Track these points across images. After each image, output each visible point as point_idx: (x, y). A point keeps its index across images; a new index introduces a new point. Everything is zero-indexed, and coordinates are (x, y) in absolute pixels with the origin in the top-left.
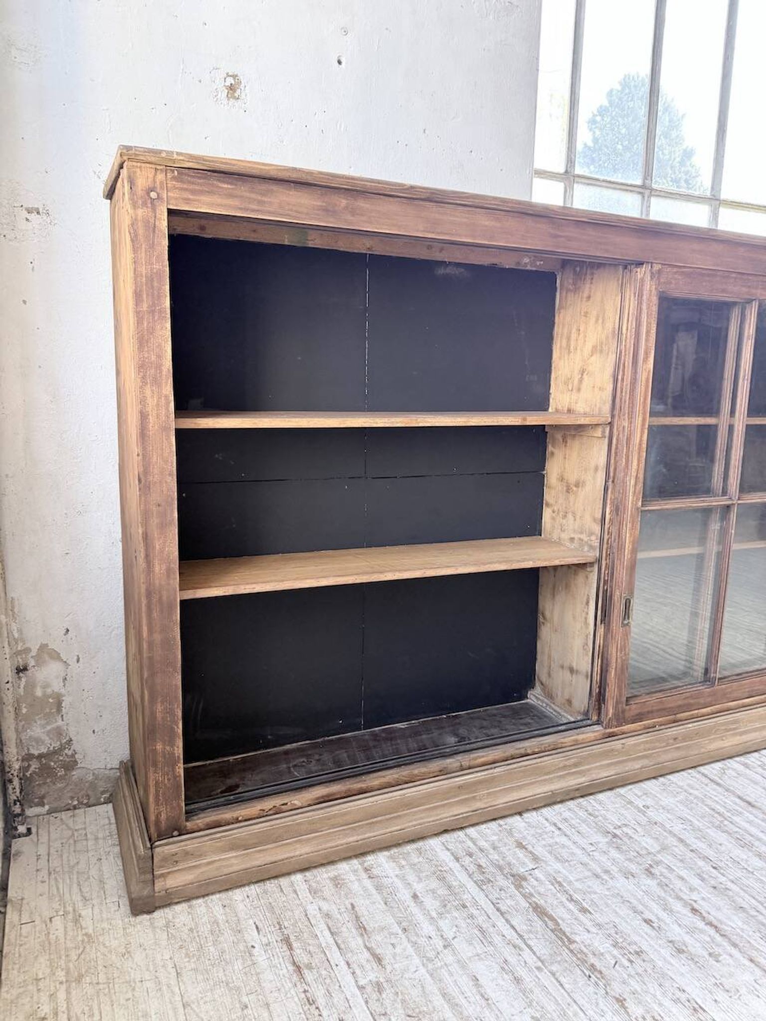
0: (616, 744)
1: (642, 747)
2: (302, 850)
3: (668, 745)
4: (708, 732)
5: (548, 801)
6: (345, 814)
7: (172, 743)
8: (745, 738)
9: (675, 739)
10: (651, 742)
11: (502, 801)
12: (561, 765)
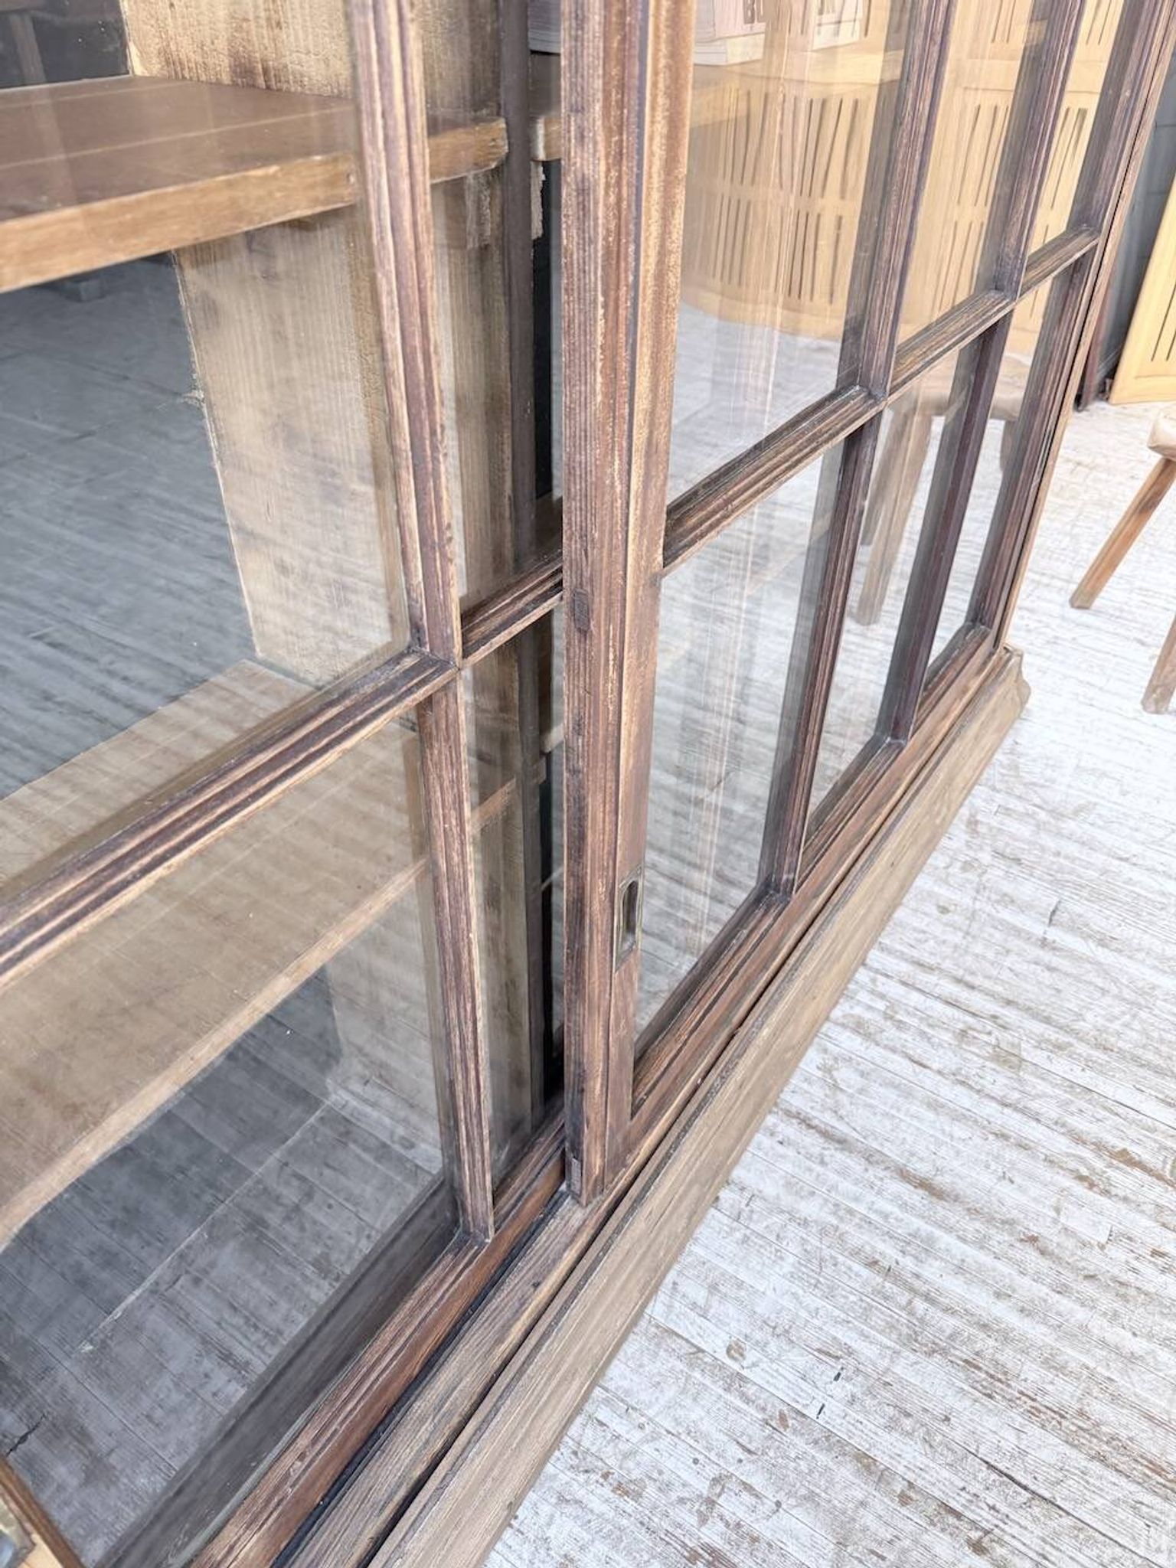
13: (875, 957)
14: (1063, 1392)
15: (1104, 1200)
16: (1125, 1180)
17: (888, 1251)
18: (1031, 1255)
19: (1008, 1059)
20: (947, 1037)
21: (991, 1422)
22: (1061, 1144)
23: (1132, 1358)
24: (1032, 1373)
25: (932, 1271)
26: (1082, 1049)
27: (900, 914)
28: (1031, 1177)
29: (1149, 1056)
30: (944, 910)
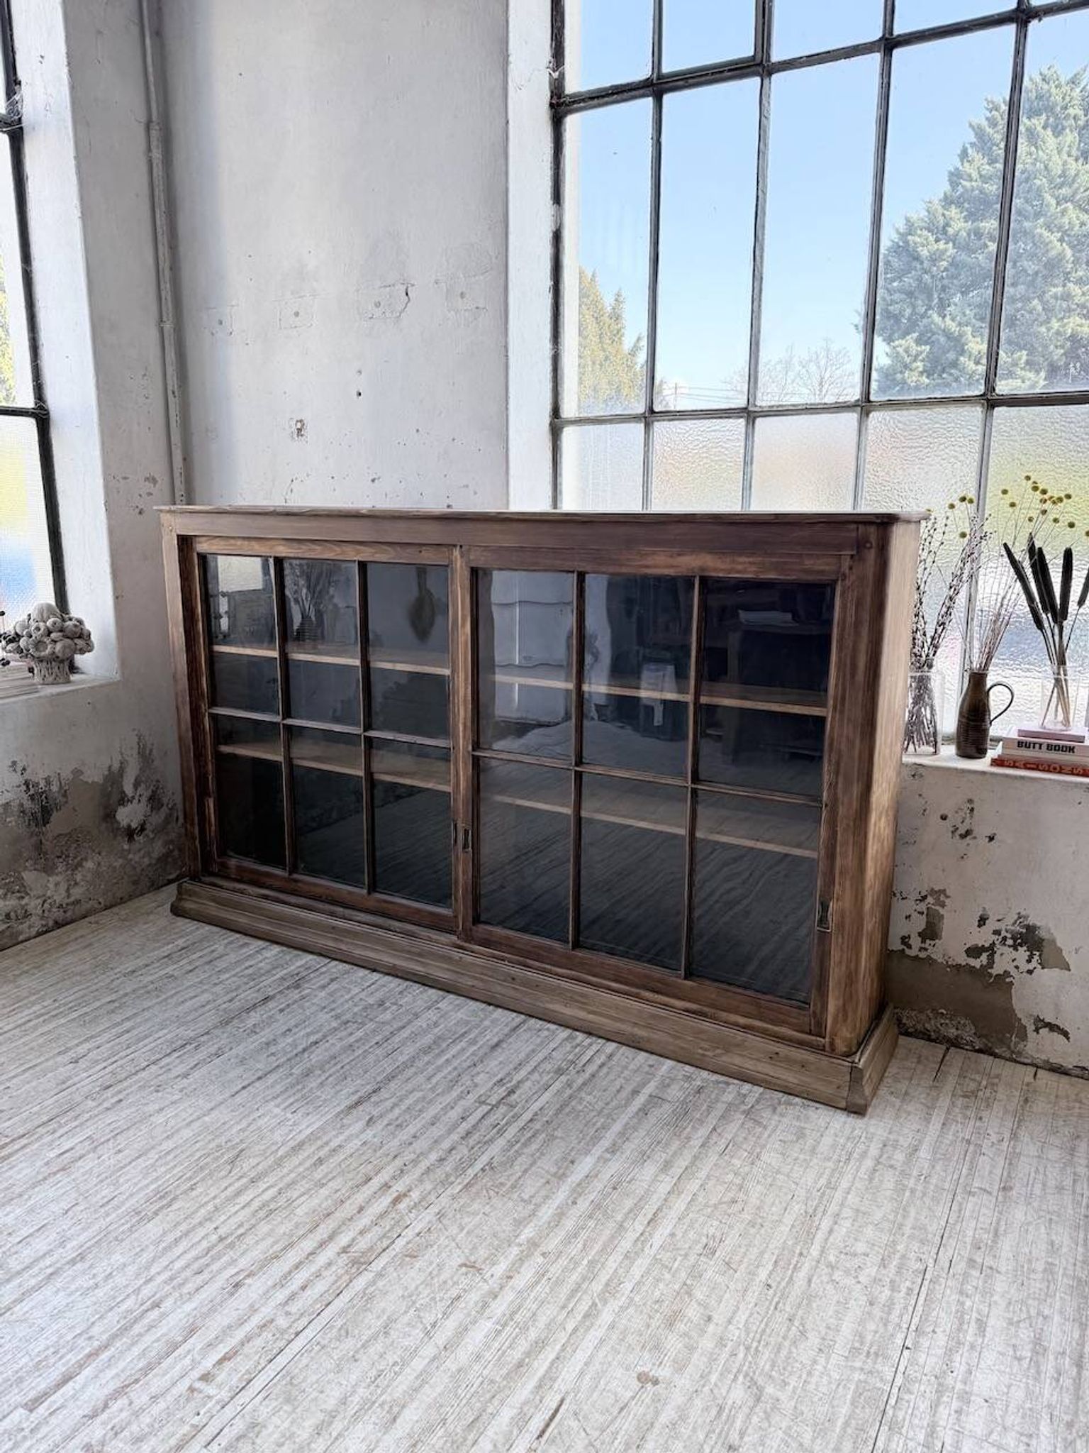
0: (456, 954)
1: (479, 970)
2: (242, 920)
3: (504, 981)
4: (552, 991)
5: (393, 973)
6: (264, 909)
7: (192, 824)
8: (591, 1017)
9: (513, 979)
10: (489, 969)
11: (358, 952)
12: (408, 948)
13: (615, 1045)
14: (420, 1064)
15: (492, 1083)
16: (502, 1091)
17: (472, 1036)
18: (468, 1063)
19: (560, 1072)
20: (570, 1057)
21: (412, 1050)
22: (517, 1077)
23: (429, 1079)
24: (426, 1059)
25: (463, 1044)
26: (569, 1092)
27: (644, 1054)
28: (501, 1069)
29: (567, 1110)
30: (651, 1066)
